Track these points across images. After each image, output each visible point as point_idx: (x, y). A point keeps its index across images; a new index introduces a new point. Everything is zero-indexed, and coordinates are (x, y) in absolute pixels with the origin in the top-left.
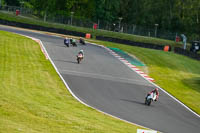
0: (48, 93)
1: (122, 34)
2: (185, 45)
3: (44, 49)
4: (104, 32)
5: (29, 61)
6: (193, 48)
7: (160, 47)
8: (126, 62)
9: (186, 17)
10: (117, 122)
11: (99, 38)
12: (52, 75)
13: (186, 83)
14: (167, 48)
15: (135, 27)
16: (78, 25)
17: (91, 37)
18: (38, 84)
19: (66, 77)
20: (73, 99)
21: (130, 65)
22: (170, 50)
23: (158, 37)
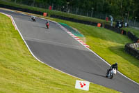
0: (16, 53)
1: (68, 14)
2: (112, 23)
3: (14, 23)
4: (56, 12)
5: (3, 30)
6: (117, 25)
7: (95, 24)
8: (71, 34)
9: (113, 3)
10: (63, 75)
11: (52, 16)
12: (19, 41)
13: (111, 49)
14: (99, 25)
15: (78, 9)
16: (38, 6)
17: (47, 15)
18: (9, 47)
19: (29, 42)
20: (33, 58)
21: (73, 36)
22: (101, 26)
23: (93, 17)
